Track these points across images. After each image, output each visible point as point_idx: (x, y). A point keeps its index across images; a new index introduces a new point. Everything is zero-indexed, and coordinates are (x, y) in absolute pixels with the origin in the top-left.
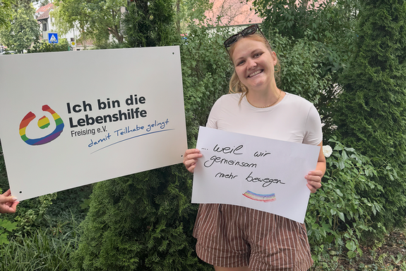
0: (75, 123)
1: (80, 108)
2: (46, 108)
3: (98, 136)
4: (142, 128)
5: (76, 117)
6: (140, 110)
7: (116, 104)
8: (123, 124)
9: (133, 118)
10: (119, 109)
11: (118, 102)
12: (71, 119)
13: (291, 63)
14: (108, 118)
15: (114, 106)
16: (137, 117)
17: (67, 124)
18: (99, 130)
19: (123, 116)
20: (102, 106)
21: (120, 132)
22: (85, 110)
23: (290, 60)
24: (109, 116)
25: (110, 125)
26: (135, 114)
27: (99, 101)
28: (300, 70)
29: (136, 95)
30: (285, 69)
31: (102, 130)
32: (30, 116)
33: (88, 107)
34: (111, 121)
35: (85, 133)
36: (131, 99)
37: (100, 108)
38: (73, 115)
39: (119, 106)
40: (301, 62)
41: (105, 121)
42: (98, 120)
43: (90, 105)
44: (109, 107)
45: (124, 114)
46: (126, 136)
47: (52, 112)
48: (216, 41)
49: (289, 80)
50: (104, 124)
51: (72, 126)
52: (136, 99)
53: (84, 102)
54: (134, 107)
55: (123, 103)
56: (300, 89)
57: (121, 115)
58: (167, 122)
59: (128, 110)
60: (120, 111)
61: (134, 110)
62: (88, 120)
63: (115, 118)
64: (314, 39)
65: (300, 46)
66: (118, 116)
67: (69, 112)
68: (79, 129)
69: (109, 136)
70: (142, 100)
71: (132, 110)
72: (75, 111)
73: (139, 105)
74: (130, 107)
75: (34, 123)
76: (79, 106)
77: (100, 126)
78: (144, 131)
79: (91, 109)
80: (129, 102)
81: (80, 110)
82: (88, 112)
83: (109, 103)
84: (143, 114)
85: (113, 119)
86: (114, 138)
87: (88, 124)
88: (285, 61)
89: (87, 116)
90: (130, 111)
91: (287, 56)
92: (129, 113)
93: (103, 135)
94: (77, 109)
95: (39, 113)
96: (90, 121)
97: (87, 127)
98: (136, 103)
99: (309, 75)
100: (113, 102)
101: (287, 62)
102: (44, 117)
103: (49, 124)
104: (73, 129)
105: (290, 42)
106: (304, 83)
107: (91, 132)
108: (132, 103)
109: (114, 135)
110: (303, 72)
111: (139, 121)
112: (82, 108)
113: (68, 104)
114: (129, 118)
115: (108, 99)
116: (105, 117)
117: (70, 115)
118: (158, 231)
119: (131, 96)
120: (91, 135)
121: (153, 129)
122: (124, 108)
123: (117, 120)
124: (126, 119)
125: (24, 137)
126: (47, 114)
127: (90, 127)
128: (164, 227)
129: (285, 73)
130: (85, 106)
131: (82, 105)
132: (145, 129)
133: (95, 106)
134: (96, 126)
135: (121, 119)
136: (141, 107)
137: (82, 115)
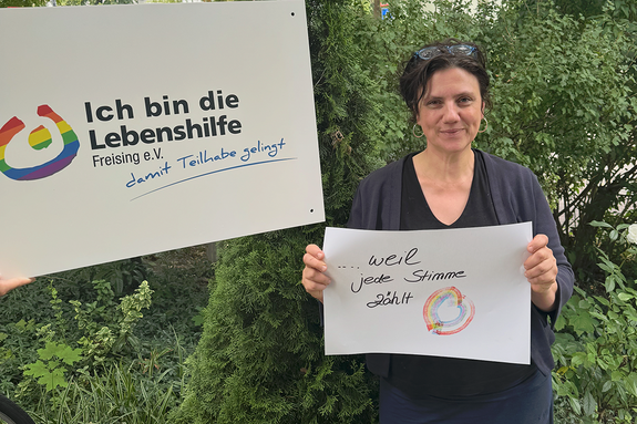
0: (100, 141)
1: (110, 113)
2: (44, 111)
3: (145, 168)
4: (232, 154)
5: (102, 129)
6: (228, 120)
7: (181, 107)
8: (195, 145)
9: (214, 134)
10: (187, 116)
11: (184, 103)
12: (92, 133)
13: (577, 66)
14: (165, 134)
15: (177, 112)
16: (223, 133)
17: (85, 142)
18: (147, 155)
19: (195, 131)
20: (154, 109)
21: (188, 161)
22: (120, 117)
23: (574, 59)
24: (167, 130)
25: (169, 148)
26: (218, 128)
27: (147, 100)
28: (593, 78)
29: (219, 92)
30: (565, 77)
31: (153, 155)
32: (15, 125)
33: (125, 112)
34: (170, 138)
35: (120, 160)
36: (211, 99)
37: (149, 114)
38: (97, 124)
39: (186, 111)
40: (596, 62)
41: (160, 140)
42: (145, 136)
43: (129, 108)
44: (168, 113)
45: (198, 127)
46: (200, 168)
47: (57, 119)
48: (435, 27)
49: (572, 97)
50: (156, 145)
51: (95, 146)
52: (220, 98)
53: (118, 102)
54: (217, 113)
55: (194, 105)
56: (593, 112)
57: (190, 128)
58: (281, 144)
59: (205, 119)
60: (188, 121)
61: (217, 120)
62: (125, 137)
63: (180, 134)
64: (622, 15)
65: (593, 33)
66: (185, 130)
67: (90, 120)
68: (108, 152)
69: (166, 169)
70: (232, 101)
71: (213, 119)
72: (100, 117)
73: (226, 110)
74: (209, 114)
75: (20, 139)
76: (109, 109)
77: (149, 148)
78: (236, 161)
79: (131, 116)
80: (207, 103)
81: (110, 117)
82: (126, 121)
83: (166, 104)
84: (235, 127)
85: (174, 135)
86: (177, 171)
87: (126, 143)
88: (564, 61)
89: (123, 128)
90: (209, 122)
91: (568, 53)
92: (206, 125)
93: (154, 165)
94: (105, 114)
95: (32, 120)
96: (131, 138)
97: (122, 150)
98: (221, 107)
99: (612, 87)
100: (176, 104)
101: (568, 64)
102: (42, 127)
103: (50, 141)
104: (97, 152)
105: (577, 23)
106: (601, 102)
107: (132, 158)
108: (212, 107)
109: (176, 167)
110: (599, 81)
111: (227, 141)
112: (114, 112)
113: (88, 105)
114: (207, 135)
115: (165, 97)
116: (159, 131)
117: (91, 126)
118: (319, 378)
119: (211, 93)
120: (131, 164)
121: (254, 158)
122: (197, 116)
123: (183, 136)
124: (200, 135)
125: (1, 165)
126: (46, 121)
127: (130, 149)
128: (330, 372)
129: (563, 84)
130: (120, 109)
131: (114, 107)
132: (238, 156)
133: (139, 109)
134: (141, 147)
135: (191, 136)
136: (230, 114)
137: (114, 126)
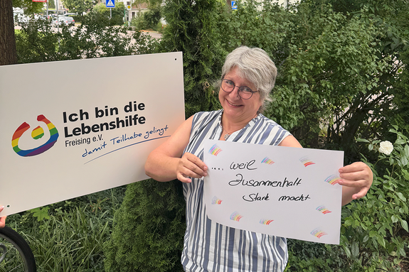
0: (70, 132)
1: (76, 117)
2: (41, 118)
3: (94, 145)
4: (140, 135)
5: (71, 126)
6: (138, 117)
7: (114, 111)
9: (131, 125)
10: (117, 116)
11: (116, 109)
12: (66, 129)
14: (104, 127)
15: (112, 114)
16: (135, 124)
17: (62, 133)
18: (94, 139)
19: (121, 124)
20: (100, 114)
21: (116, 140)
22: (82, 119)
24: (106, 124)
25: (107, 134)
26: (133, 121)
27: (96, 109)
29: (135, 102)
31: (97, 138)
32: (25, 126)
33: (84, 116)
34: (107, 129)
35: (80, 142)
36: (130, 106)
37: (97, 116)
38: (69, 124)
39: (117, 113)
41: (102, 130)
42: (94, 129)
43: (87, 114)
44: (107, 115)
45: (122, 121)
46: (122, 144)
47: (48, 122)
50: (100, 133)
51: (67, 135)
52: (135, 105)
53: (81, 111)
54: (133, 114)
55: (121, 110)
57: (118, 122)
58: (166, 128)
60: (118, 119)
61: (133, 117)
63: (112, 126)
66: (116, 124)
67: (65, 121)
68: (74, 138)
69: (104, 145)
71: (130, 117)
72: (71, 120)
73: (138, 112)
74: (129, 114)
75: (27, 134)
76: (76, 115)
77: (95, 134)
78: (141, 138)
79: (87, 118)
80: (128, 109)
81: (76, 119)
82: (84, 121)
83: (107, 110)
84: (142, 120)
85: (110, 127)
86: (111, 146)
87: (84, 133)
89: (83, 125)
90: (128, 118)
92: (127, 120)
93: (98, 144)
95: (34, 123)
96: (86, 130)
97: (82, 136)
98: (135, 110)
100: (112, 110)
102: (39, 127)
103: (43, 134)
104: (68, 138)
107: (86, 141)
108: (131, 110)
109: (109, 143)
111: (137, 128)
112: (79, 117)
113: (65, 114)
115: (106, 107)
116: (102, 125)
117: (66, 125)
119: (130, 103)
120: (86, 144)
121: (151, 136)
122: (122, 115)
123: (114, 127)
124: (123, 126)
125: (16, 149)
126: (42, 124)
127: (86, 136)
130: (82, 115)
131: (79, 114)
132: (143, 136)
133: (92, 114)
134: (92, 134)
135: (118, 127)
136: (140, 113)
137: (78, 124)
